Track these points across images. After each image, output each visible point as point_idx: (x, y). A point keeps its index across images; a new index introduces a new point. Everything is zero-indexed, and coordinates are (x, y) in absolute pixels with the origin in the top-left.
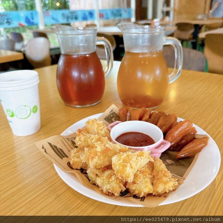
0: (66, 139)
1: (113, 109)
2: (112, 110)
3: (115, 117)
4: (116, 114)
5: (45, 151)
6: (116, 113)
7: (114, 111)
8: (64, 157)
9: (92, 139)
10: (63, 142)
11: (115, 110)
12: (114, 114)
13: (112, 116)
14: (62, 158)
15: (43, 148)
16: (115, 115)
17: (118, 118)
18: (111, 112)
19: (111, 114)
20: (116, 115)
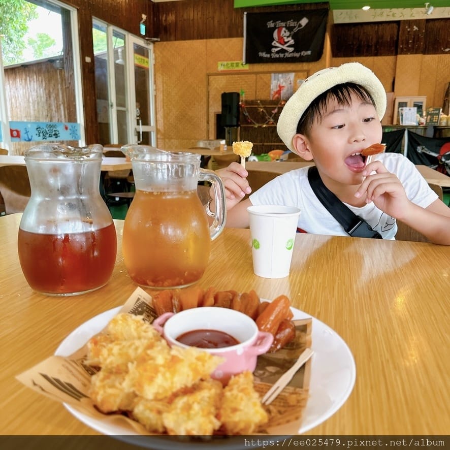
0: (71, 362)
1: (140, 297)
2: (139, 299)
3: (147, 312)
4: (147, 305)
5: (43, 390)
6: (147, 303)
7: (142, 299)
8: (80, 397)
9: (137, 349)
10: (67, 368)
11: (144, 299)
12: (144, 306)
13: (140, 309)
14: (78, 400)
15: (35, 384)
16: (145, 308)
17: (152, 313)
18: (138, 302)
19: (139, 307)
20: (147, 308)
